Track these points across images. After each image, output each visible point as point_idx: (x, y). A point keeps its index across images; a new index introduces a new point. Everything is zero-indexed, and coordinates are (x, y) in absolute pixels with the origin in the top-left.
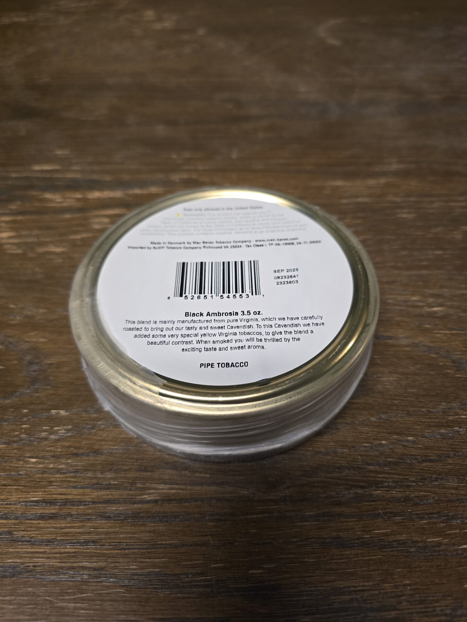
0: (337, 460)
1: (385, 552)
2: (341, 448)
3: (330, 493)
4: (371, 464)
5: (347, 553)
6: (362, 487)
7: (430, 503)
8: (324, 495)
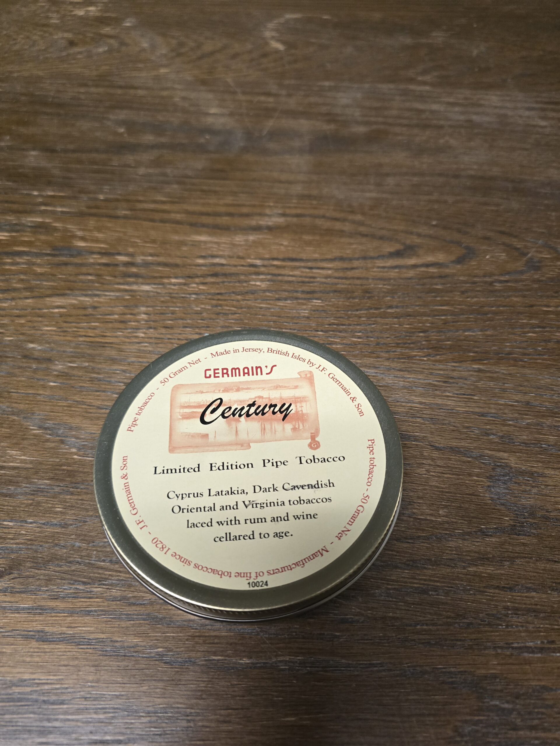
0: (72, 554)
1: (81, 648)
2: (80, 542)
3: (51, 587)
4: (104, 561)
5: (45, 647)
6: (84, 583)
7: (144, 604)
8: (46, 589)
